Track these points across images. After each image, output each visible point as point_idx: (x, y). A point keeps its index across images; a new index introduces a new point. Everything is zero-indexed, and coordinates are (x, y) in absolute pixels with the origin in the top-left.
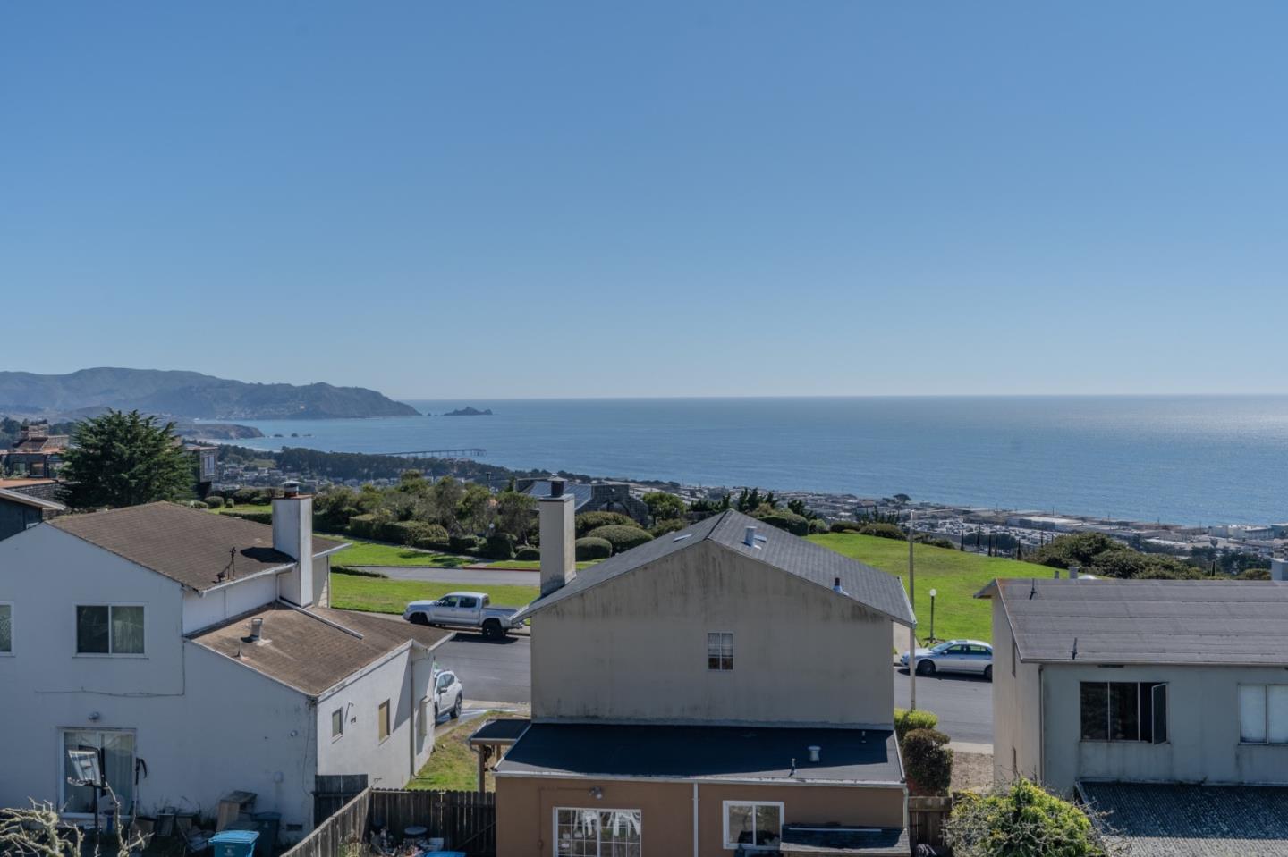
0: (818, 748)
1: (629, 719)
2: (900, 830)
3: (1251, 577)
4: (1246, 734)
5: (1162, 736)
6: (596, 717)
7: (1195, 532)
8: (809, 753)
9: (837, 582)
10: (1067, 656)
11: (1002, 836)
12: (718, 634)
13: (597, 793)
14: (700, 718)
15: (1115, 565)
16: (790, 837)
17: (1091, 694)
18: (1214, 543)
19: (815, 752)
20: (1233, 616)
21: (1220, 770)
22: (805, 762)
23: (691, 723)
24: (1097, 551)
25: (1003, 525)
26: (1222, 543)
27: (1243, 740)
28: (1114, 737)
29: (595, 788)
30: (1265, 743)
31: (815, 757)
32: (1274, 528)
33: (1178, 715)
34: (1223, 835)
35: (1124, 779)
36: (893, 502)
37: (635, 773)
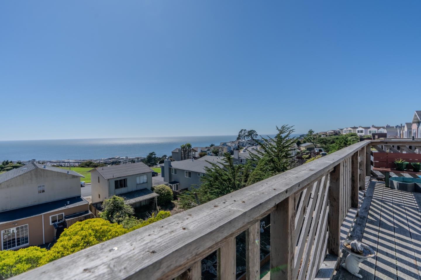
0: (69, 202)
1: (16, 208)
2: (88, 211)
3: (117, 165)
4: (138, 183)
5: (127, 186)
6: (6, 210)
7: (96, 160)
8: (67, 203)
9: (68, 172)
10: (112, 177)
11: (113, 204)
12: (41, 186)
13: (15, 224)
14: (36, 203)
15: (94, 166)
16: (66, 218)
17: (116, 182)
18: (100, 162)
19: (68, 202)
20: (133, 168)
21: (134, 189)
22: (67, 205)
23: (34, 205)
24: (90, 164)
25: (59, 163)
26: (101, 162)
27: (137, 184)
28: (120, 188)
29: (14, 223)
30: (140, 184)
31: (68, 203)
32: (109, 158)
33: (129, 183)
34: (138, 197)
35: (121, 193)
36: (31, 161)
37: (26, 217)
